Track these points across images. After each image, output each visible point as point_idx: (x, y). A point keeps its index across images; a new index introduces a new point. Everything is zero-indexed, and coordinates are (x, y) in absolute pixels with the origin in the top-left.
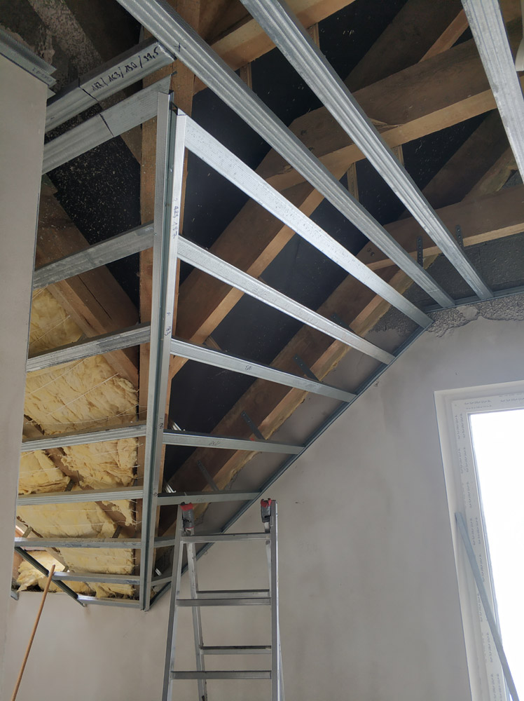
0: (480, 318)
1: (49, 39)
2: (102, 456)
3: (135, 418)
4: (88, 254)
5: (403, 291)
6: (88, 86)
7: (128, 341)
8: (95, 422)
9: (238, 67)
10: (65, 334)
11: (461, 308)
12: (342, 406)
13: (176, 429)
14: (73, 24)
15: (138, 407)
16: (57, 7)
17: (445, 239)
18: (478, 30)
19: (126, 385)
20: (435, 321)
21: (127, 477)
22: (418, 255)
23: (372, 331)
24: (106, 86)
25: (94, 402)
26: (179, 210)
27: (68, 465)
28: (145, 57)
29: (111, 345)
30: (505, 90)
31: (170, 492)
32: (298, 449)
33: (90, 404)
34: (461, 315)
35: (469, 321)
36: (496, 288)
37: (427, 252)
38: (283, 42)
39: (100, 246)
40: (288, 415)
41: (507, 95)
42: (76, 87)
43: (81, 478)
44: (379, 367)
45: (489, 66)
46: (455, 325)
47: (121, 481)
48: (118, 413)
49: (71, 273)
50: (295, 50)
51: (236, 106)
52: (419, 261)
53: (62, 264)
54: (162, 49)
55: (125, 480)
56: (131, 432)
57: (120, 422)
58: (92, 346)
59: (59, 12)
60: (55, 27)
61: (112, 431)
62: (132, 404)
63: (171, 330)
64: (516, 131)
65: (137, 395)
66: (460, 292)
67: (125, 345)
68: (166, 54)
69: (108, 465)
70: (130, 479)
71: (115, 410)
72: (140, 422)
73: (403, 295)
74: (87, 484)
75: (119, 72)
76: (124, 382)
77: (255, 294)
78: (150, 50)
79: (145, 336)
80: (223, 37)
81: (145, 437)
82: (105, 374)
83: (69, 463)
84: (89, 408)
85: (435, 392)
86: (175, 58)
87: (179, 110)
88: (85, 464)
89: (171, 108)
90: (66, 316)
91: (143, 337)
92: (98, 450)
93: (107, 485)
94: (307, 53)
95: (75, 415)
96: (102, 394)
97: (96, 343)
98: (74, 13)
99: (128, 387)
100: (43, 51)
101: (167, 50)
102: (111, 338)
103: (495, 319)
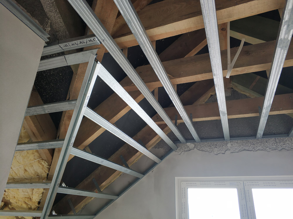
0: (195, 149)
1: (49, 24)
2: (24, 194)
3: (46, 179)
4: (44, 107)
5: (167, 133)
6: (62, 45)
7: (52, 146)
8: (25, 178)
9: (122, 48)
10: (22, 138)
11: (188, 144)
12: (137, 179)
13: (64, 186)
14: (60, 20)
15: (48, 174)
16: (55, 13)
17: (187, 119)
18: (212, 57)
19: (45, 163)
20: (178, 147)
21: (34, 205)
22: (175, 122)
23: (153, 148)
24: (69, 47)
25: (27, 169)
26: (89, 97)
27: (5, 197)
28: (89, 40)
29: (44, 146)
30: (218, 76)
31: (54, 214)
32: (115, 197)
33: (25, 170)
34: (188, 147)
35: (191, 150)
36: (202, 138)
37: (179, 121)
38: (144, 47)
39: (50, 105)
40: (113, 181)
41: (218, 78)
42: (57, 44)
43: (10, 203)
44: (154, 164)
45: (214, 68)
46: (186, 150)
47: (31, 207)
48: (38, 175)
49: (33, 114)
50: (147, 50)
51: (120, 63)
52: (175, 124)
53: (30, 110)
54: (97, 39)
55: (33, 207)
56: (43, 185)
57: (37, 180)
58: (34, 146)
59: (56, 15)
60: (52, 19)
61: (34, 184)
62: (46, 173)
63: (73, 144)
64: (219, 89)
65: (49, 169)
66: (189, 138)
67: (50, 147)
68: (98, 41)
69: (27, 199)
70: (36, 206)
71: (37, 174)
72: (48, 182)
73: (167, 135)
74: (13, 206)
75: (77, 43)
76: (44, 162)
77: (112, 132)
78: (92, 39)
79: (61, 145)
80: (119, 37)
81: (49, 189)
82: (36, 157)
83: (6, 196)
84: (24, 172)
85: (176, 177)
86: (101, 43)
87: (98, 62)
88: (14, 197)
89: (95, 60)
90: (24, 130)
91: (59, 145)
92: (23, 191)
93: (23, 208)
94: (151, 52)
95: (16, 174)
96: (32, 166)
97: (36, 144)
98: (62, 17)
99: (46, 165)
100: (46, 28)
101: (99, 40)
102: (44, 144)
103: (201, 151)
